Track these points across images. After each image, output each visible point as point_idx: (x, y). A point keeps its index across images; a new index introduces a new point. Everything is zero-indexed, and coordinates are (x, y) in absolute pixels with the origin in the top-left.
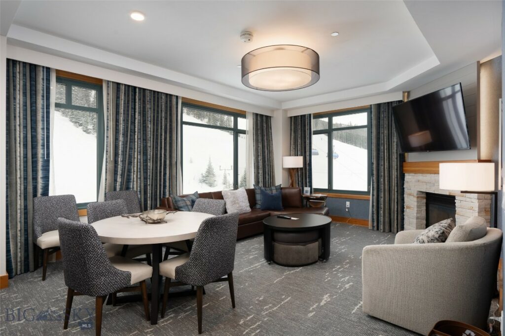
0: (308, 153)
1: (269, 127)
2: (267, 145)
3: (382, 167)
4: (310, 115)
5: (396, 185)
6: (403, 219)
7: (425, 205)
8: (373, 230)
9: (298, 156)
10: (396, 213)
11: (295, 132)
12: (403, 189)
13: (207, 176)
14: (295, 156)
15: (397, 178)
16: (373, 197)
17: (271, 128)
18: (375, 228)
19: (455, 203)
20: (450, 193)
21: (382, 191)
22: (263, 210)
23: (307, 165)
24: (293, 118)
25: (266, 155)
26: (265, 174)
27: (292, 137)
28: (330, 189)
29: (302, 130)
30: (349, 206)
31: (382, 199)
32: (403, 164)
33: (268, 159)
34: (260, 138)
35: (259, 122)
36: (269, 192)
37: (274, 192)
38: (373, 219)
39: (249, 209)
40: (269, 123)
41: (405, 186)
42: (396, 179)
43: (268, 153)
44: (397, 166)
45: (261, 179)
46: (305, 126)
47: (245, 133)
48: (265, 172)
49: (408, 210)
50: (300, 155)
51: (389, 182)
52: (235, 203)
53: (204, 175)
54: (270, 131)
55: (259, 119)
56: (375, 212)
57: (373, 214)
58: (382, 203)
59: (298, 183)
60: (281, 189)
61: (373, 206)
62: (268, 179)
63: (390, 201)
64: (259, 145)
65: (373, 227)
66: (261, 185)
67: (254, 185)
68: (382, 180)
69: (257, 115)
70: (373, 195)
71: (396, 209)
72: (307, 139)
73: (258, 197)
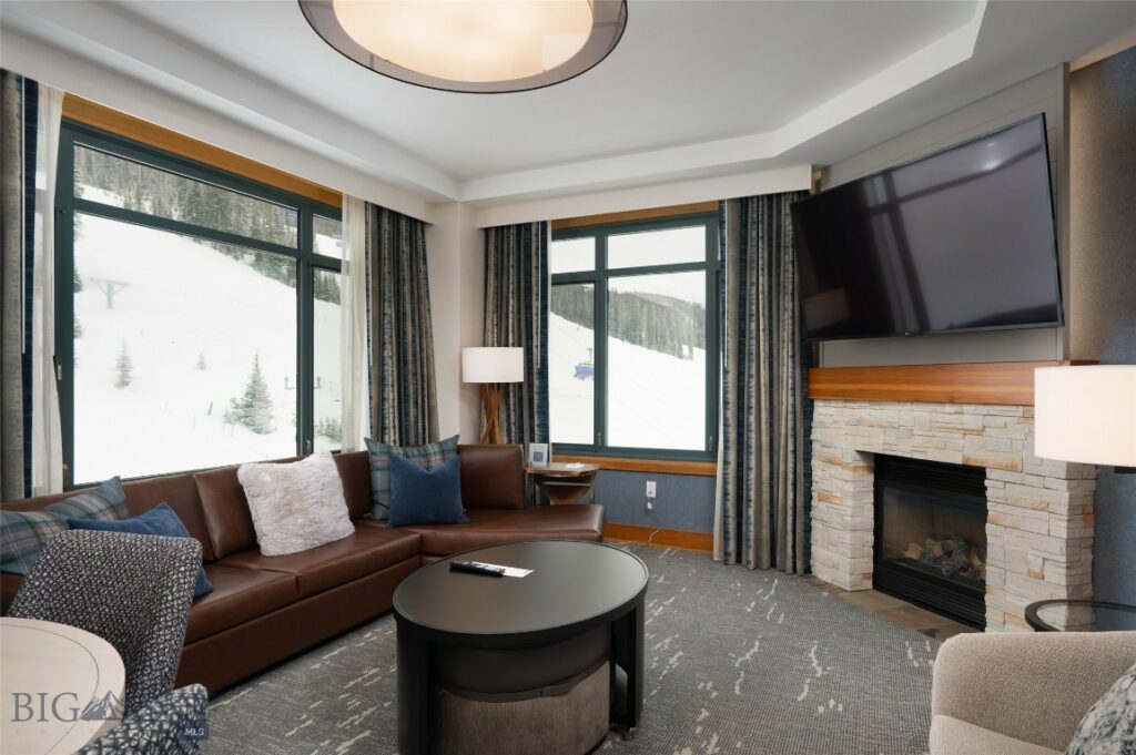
0: (536, 341)
1: (418, 257)
2: (413, 311)
3: (753, 383)
4: (544, 224)
5: (790, 432)
6: (808, 529)
7: (872, 489)
8: (726, 562)
9: (507, 346)
10: (790, 512)
11: (500, 275)
12: (808, 444)
13: (249, 406)
14: (499, 345)
15: (794, 413)
16: (725, 469)
17: (425, 259)
18: (732, 558)
19: (986, 488)
20: (968, 459)
21: (753, 450)
22: (396, 526)
23: (535, 376)
24: (493, 233)
25: (410, 343)
26: (407, 401)
27: (491, 290)
28: (599, 447)
29: (519, 269)
30: (654, 495)
31: (753, 475)
32: (808, 374)
33: (414, 355)
34: (389, 287)
35: (386, 236)
36: (417, 462)
37: (436, 462)
38: (725, 532)
39: (346, 528)
40: (420, 242)
41: (813, 437)
42: (790, 416)
43: (414, 336)
44: (794, 378)
45: (391, 419)
46: (528, 257)
47: (338, 270)
48: (406, 396)
49: (822, 505)
50: (513, 345)
51: (771, 425)
52: (290, 513)
53: (239, 401)
54: (422, 267)
55: (386, 224)
56: (732, 512)
57: (725, 516)
58: (753, 486)
59: (509, 431)
60: (460, 450)
61: (725, 494)
62: (416, 417)
63: (771, 478)
64: (387, 310)
65: (726, 554)
66: (392, 436)
67: (367, 440)
68: (752, 418)
69: (379, 210)
70: (726, 463)
71: (790, 503)
72: (534, 297)
73: (380, 479)
